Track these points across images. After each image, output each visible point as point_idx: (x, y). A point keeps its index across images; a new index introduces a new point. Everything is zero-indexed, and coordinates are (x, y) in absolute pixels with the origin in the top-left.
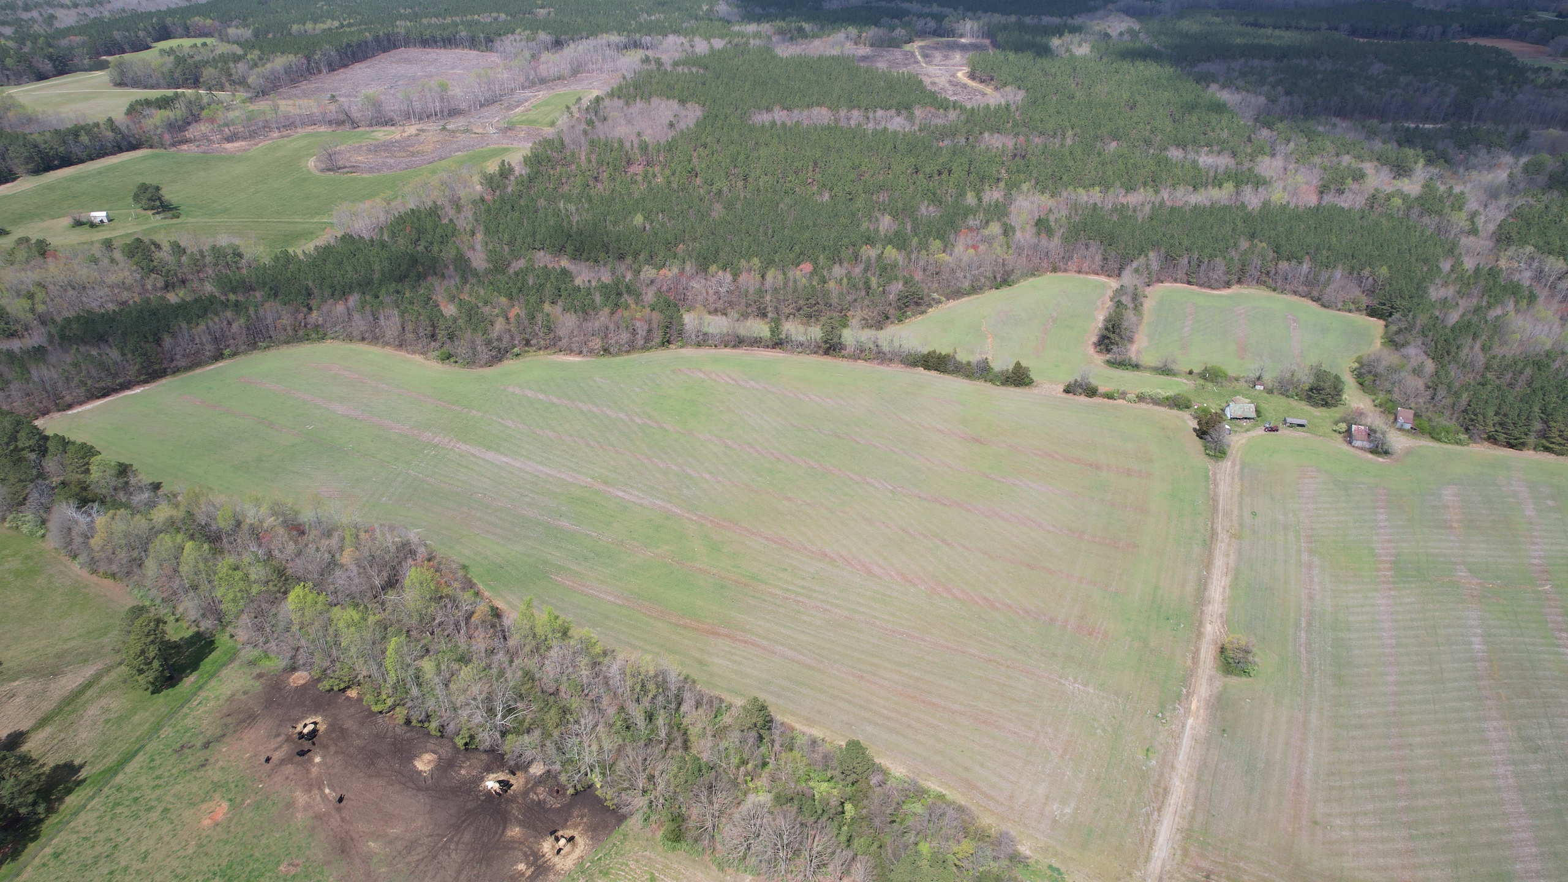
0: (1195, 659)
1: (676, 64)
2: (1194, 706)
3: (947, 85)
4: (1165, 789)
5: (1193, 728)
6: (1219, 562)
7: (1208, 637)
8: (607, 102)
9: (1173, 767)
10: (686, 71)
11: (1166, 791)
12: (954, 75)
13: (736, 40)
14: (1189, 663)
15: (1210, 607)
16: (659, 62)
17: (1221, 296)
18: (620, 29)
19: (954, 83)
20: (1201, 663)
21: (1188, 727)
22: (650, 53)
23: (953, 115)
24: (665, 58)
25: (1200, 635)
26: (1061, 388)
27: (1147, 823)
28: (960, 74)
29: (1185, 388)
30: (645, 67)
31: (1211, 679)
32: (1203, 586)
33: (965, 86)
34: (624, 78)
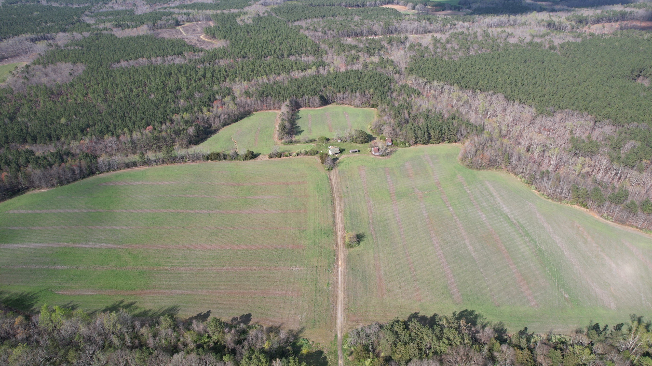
0: (337, 245)
1: (66, 46)
2: (340, 263)
3: (197, 42)
4: (336, 296)
5: (341, 271)
6: (338, 208)
7: (339, 237)
8: (33, 67)
9: (337, 287)
10: (72, 48)
11: (337, 297)
12: (199, 37)
13: (95, 32)
14: (335, 248)
15: (338, 225)
16: (57, 45)
17: (319, 110)
18: (32, 31)
19: (200, 41)
20: (339, 247)
21: (340, 271)
22: (51, 41)
23: (201, 54)
24: (59, 43)
25: (337, 237)
26: (267, 157)
27: (333, 311)
28: (201, 37)
29: (313, 147)
30: (50, 48)
31: (344, 252)
32: (334, 218)
33: (204, 41)
34: (40, 55)
